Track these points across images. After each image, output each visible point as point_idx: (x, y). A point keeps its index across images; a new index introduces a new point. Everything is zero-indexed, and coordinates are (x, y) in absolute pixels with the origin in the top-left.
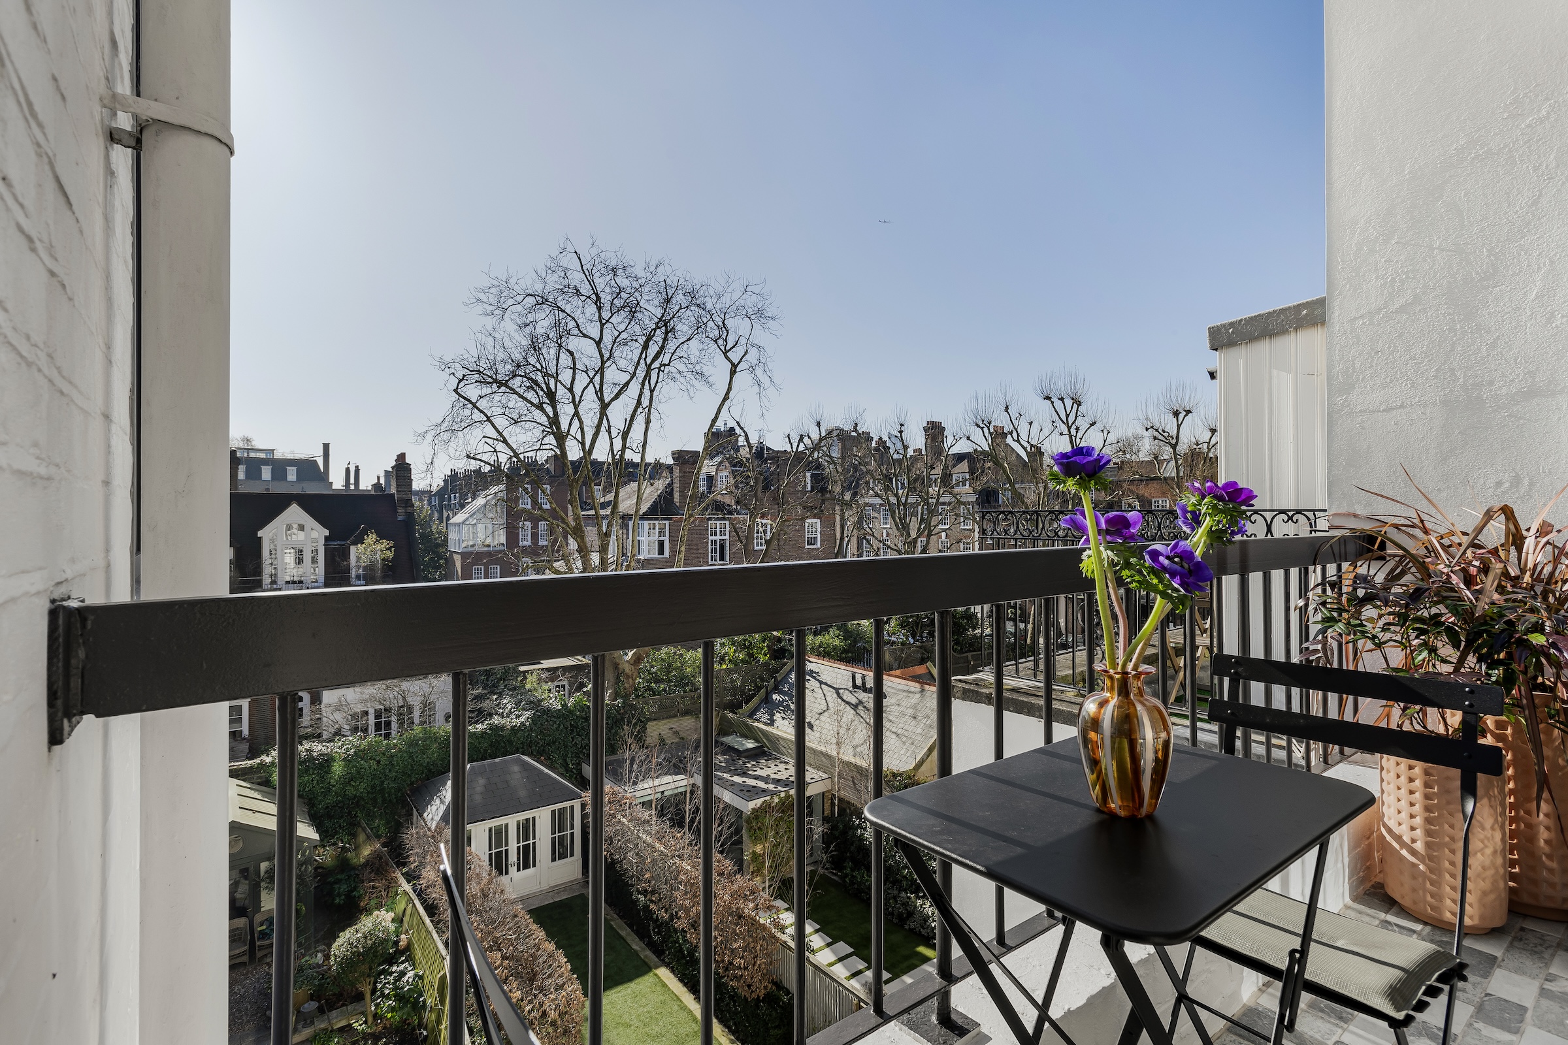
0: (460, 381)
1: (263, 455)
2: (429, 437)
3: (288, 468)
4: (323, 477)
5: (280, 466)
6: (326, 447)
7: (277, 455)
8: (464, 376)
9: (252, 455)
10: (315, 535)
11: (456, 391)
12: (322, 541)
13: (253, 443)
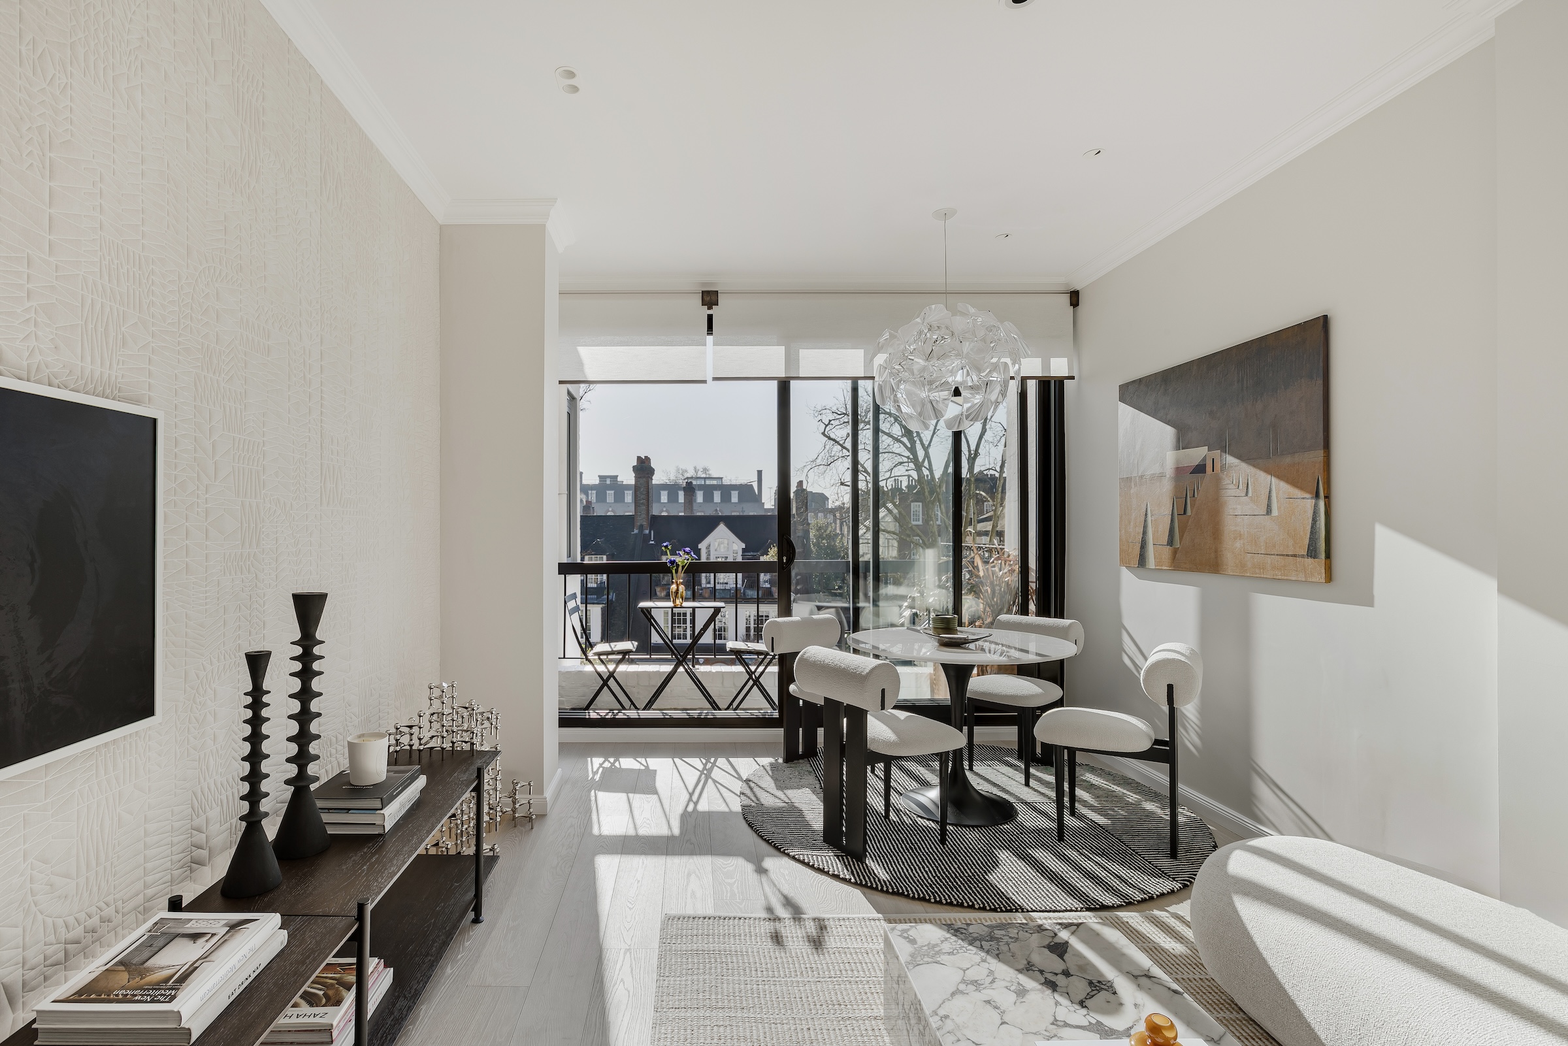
0: (826, 426)
1: (715, 482)
2: (806, 470)
3: (732, 492)
4: (757, 499)
5: (726, 490)
6: (760, 473)
7: (726, 482)
8: (830, 421)
9: (708, 482)
10: (735, 547)
11: (823, 434)
12: (740, 553)
13: (710, 472)
